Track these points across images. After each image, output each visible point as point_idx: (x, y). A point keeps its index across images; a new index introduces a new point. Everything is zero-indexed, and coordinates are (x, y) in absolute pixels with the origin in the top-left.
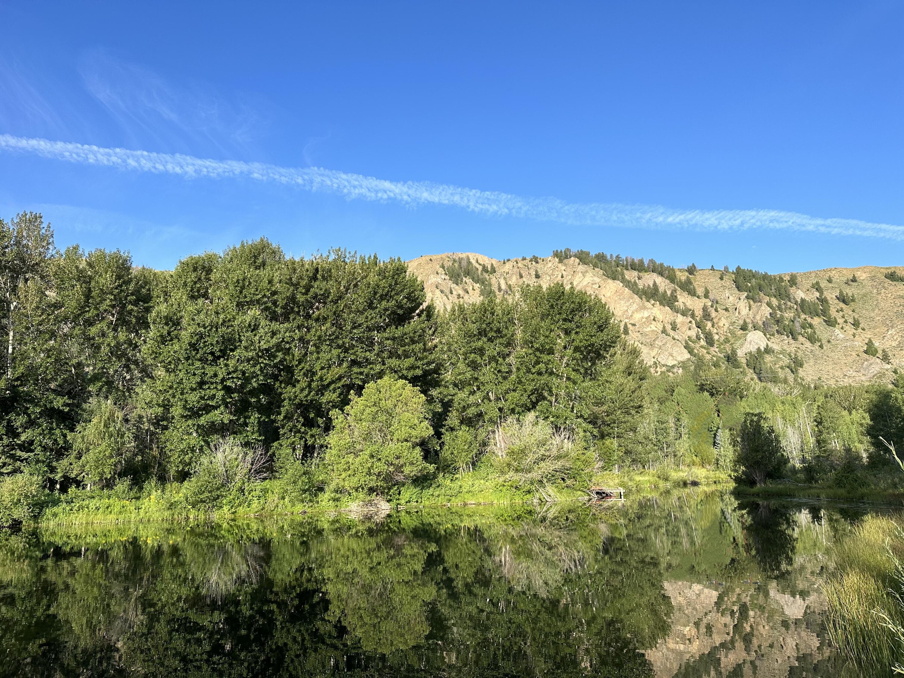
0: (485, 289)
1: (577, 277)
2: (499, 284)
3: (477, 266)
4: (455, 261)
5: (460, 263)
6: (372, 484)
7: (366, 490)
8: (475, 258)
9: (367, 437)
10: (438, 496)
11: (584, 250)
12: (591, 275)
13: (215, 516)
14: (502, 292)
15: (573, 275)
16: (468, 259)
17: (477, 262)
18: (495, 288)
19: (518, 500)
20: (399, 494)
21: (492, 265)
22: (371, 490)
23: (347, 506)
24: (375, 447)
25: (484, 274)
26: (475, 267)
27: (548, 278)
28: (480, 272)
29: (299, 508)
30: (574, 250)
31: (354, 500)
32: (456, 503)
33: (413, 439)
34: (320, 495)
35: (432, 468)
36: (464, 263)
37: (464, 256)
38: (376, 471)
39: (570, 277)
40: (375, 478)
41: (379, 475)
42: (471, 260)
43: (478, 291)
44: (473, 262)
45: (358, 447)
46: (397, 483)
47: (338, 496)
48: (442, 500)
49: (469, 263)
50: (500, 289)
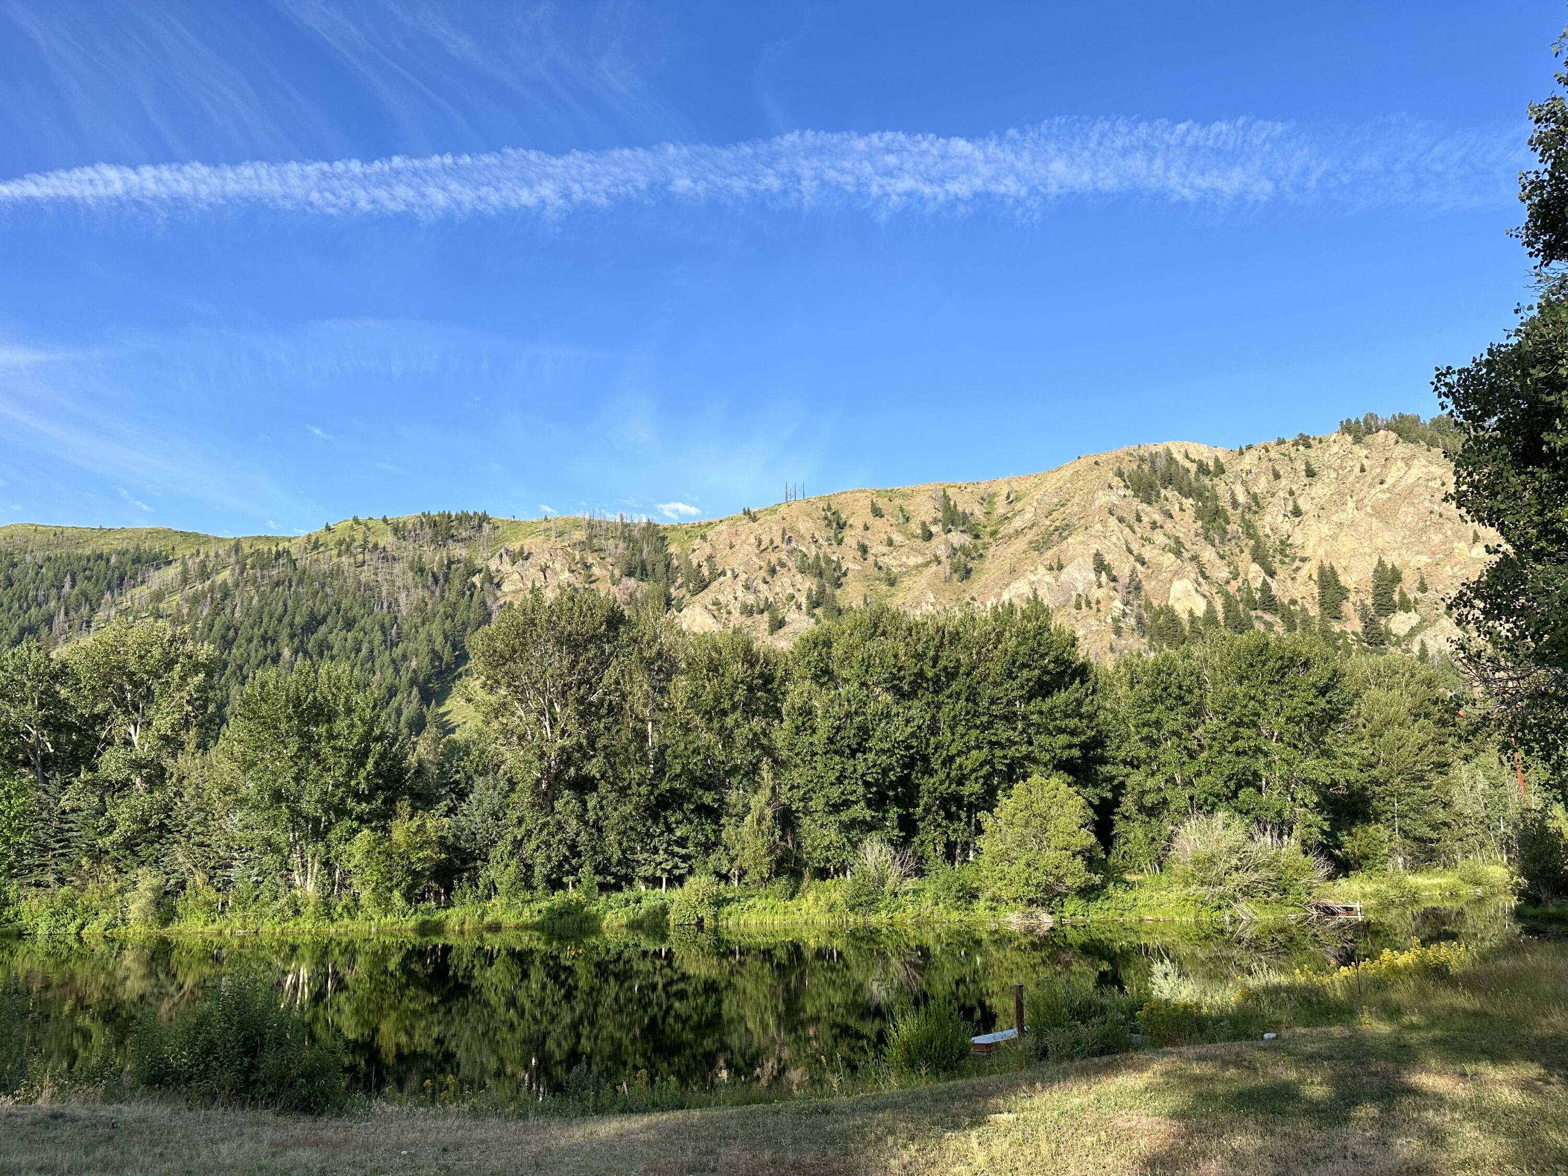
0: (1205, 507)
1: (1394, 468)
2: (1233, 496)
3: (1187, 464)
4: (1142, 459)
5: (1153, 463)
6: (1031, 896)
7: (1025, 902)
8: (1183, 450)
9: (1022, 844)
10: (1108, 909)
11: (1406, 413)
12: (1423, 462)
13: (873, 920)
14: (1241, 509)
15: (1384, 466)
16: (1169, 453)
17: (1187, 456)
18: (1225, 503)
19: (1204, 917)
20: (1062, 906)
21: (1217, 460)
22: (1031, 902)
23: (1005, 916)
24: (1031, 855)
25: (1202, 477)
26: (1183, 467)
27: (1333, 475)
28: (1192, 475)
29: (955, 916)
30: (1385, 415)
31: (1012, 910)
32: (1130, 918)
33: (1073, 848)
34: (975, 902)
35: (1097, 879)
36: (1161, 463)
37: (1160, 448)
38: (1035, 882)
39: (1378, 470)
40: (1034, 889)
41: (1038, 886)
42: (1176, 455)
43: (1190, 513)
44: (1179, 457)
45: (1013, 854)
46: (1059, 894)
47: (994, 904)
48: (1112, 915)
49: (1171, 460)
50: (1235, 504)
